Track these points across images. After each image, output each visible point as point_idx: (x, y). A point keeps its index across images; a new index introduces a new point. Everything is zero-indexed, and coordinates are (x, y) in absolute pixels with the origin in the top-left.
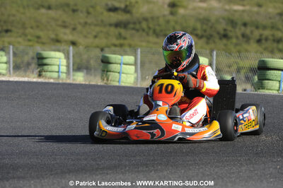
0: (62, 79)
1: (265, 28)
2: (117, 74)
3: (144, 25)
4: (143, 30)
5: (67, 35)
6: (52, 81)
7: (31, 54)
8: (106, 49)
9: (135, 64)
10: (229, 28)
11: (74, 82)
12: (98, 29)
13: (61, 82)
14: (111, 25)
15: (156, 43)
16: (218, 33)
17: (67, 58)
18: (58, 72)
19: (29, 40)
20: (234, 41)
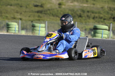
0: (17, 33)
1: (96, 13)
2: (38, 31)
3: (48, 12)
4: (48, 14)
5: (18, 16)
6: (12, 34)
7: (4, 23)
8: (34, 22)
9: (45, 27)
10: (82, 13)
11: (21, 34)
12: (30, 13)
13: (16, 34)
14: (35, 12)
15: (53, 19)
16: (78, 15)
17: (19, 25)
18: (15, 30)
19: (3, 18)
20: (84, 18)
